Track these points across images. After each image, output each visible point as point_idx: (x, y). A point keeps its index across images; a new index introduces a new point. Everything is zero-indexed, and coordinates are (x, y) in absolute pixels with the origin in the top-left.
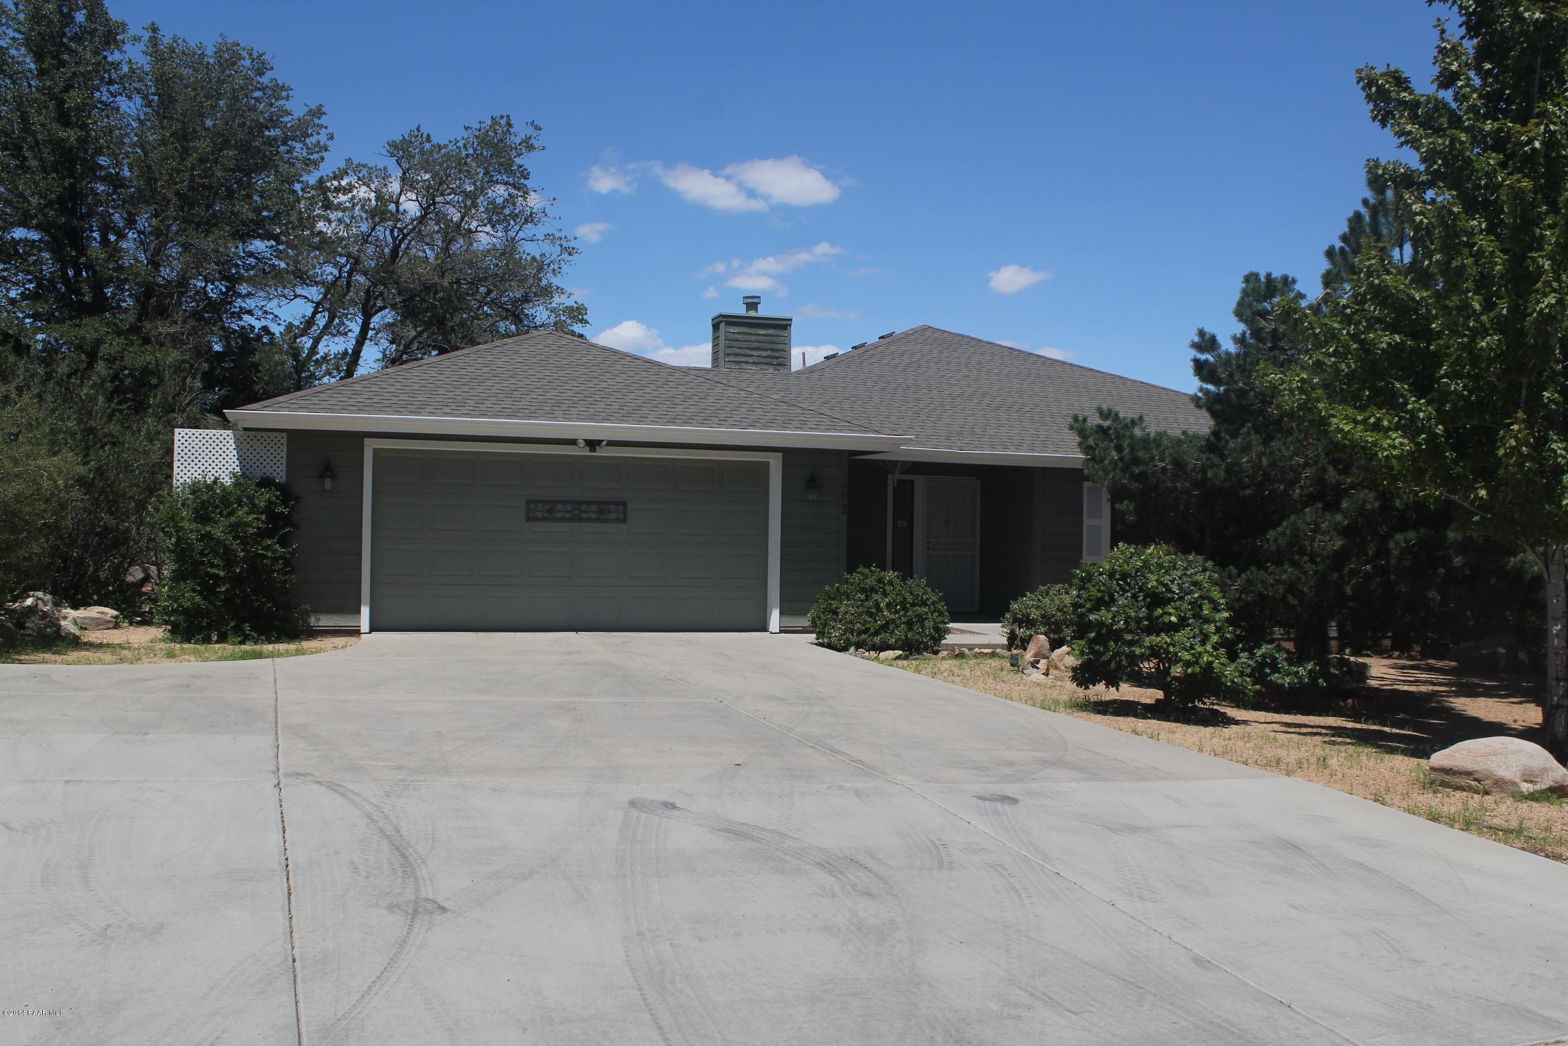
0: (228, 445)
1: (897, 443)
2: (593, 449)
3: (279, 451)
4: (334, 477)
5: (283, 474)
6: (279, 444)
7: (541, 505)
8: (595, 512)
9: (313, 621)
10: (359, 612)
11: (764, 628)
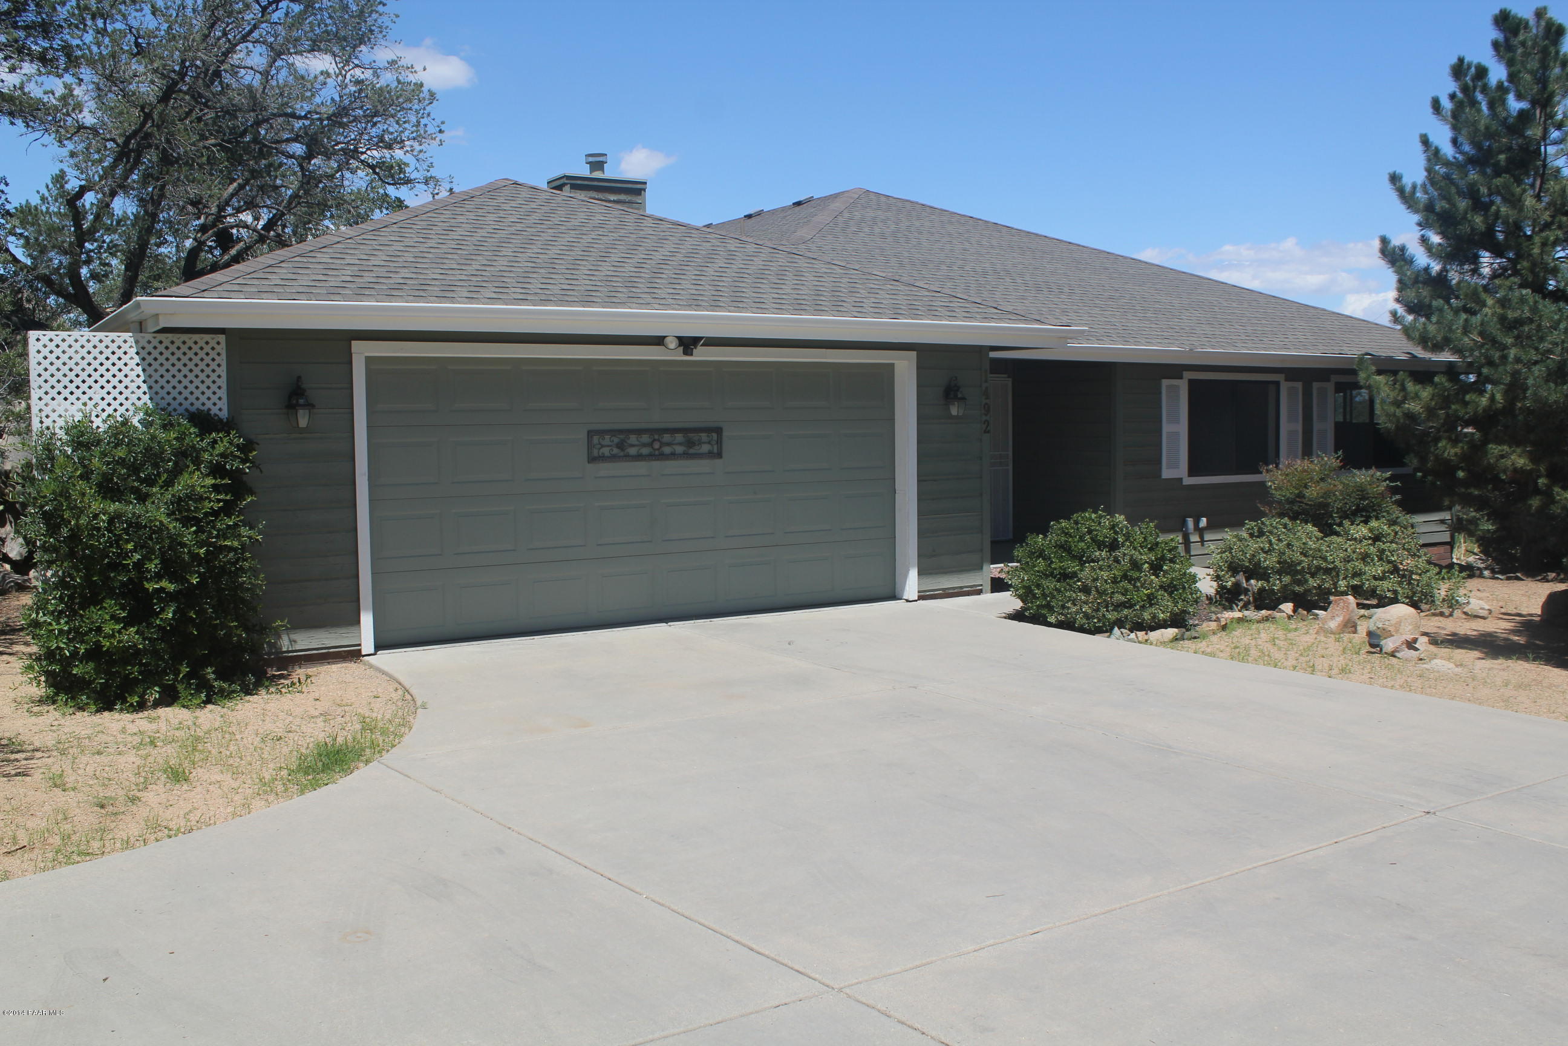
0: (125, 359)
1: (1065, 337)
2: (687, 351)
3: (214, 365)
4: (310, 406)
5: (223, 404)
6: (213, 354)
7: (607, 437)
8: (680, 444)
9: (285, 644)
10: (358, 622)
11: (893, 596)
